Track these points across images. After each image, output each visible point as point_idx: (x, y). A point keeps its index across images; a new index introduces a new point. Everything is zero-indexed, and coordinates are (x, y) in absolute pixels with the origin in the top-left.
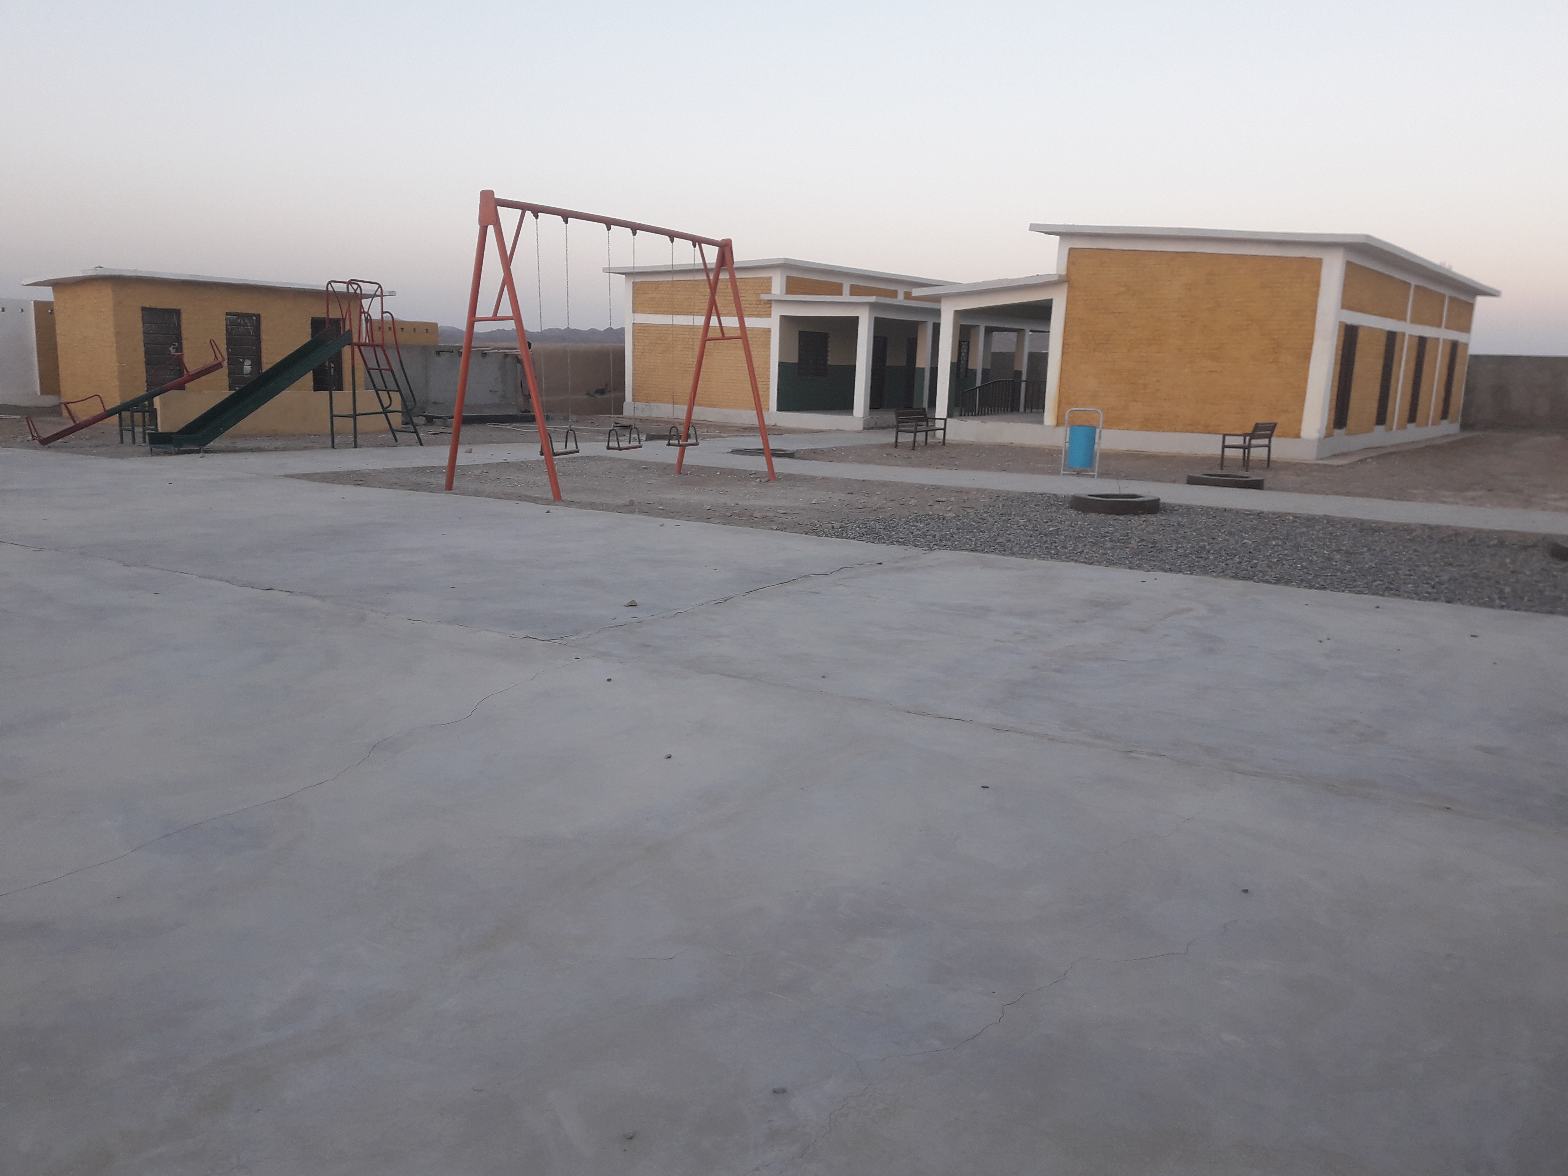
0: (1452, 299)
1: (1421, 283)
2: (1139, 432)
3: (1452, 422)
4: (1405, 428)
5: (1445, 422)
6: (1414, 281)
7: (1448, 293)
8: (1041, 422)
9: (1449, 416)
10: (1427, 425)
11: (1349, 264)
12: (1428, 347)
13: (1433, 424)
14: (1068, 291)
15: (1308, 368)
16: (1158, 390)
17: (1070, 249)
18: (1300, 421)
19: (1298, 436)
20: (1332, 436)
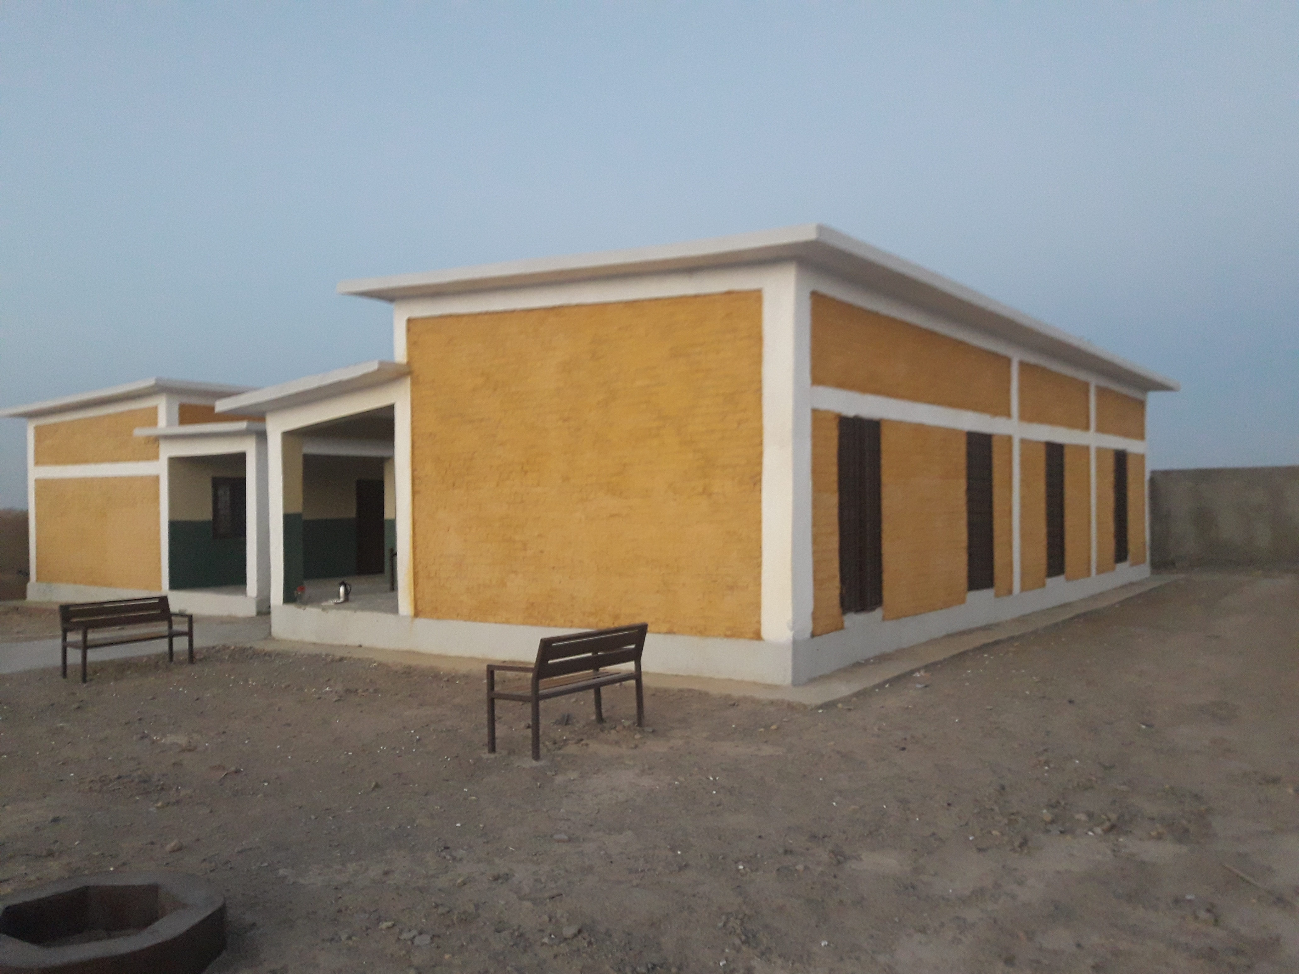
0: (1101, 391)
1: (1032, 359)
2: (522, 627)
3: (1135, 564)
4: (1044, 585)
5: (1122, 567)
6: (1016, 356)
7: (1094, 382)
8: (394, 609)
9: (1130, 557)
10: (1088, 573)
11: (816, 297)
12: (1068, 459)
13: (1100, 571)
14: (412, 391)
15: (759, 502)
16: (542, 552)
17: (409, 321)
18: (757, 606)
19: (758, 636)
20: (842, 628)
